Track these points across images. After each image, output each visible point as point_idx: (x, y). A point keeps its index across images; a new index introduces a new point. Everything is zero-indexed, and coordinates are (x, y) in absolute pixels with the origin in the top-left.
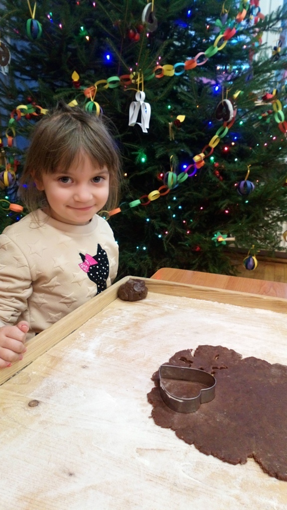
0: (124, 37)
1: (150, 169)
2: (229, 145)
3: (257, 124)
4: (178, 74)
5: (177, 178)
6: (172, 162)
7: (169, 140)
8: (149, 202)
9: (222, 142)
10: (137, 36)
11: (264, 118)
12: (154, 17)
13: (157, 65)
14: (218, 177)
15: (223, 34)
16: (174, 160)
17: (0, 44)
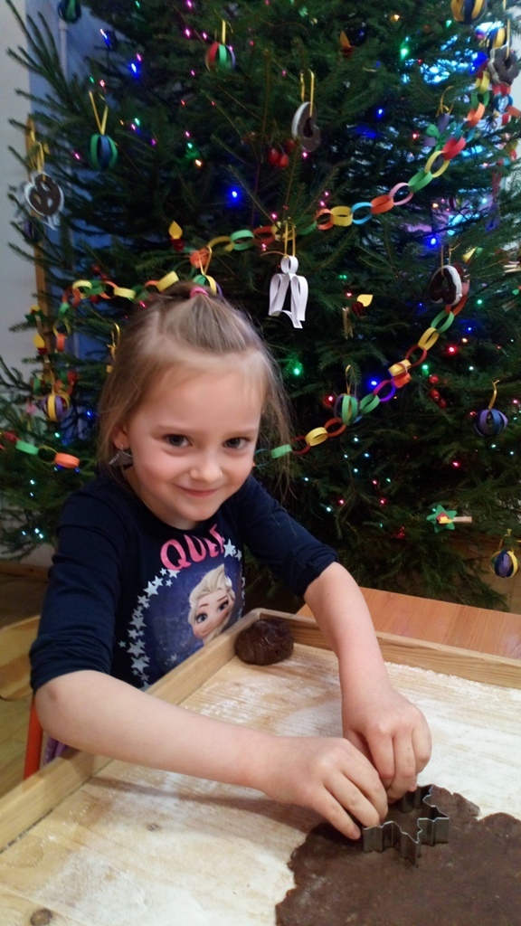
0: (262, 162)
1: (310, 388)
2: (458, 344)
3: (509, 304)
4: (358, 222)
5: (359, 405)
6: (349, 377)
7: (343, 338)
8: (308, 448)
9: (445, 337)
10: (284, 160)
12: (315, 126)
13: (321, 208)
14: (438, 403)
15: (441, 149)
16: (353, 374)
17: (44, 179)
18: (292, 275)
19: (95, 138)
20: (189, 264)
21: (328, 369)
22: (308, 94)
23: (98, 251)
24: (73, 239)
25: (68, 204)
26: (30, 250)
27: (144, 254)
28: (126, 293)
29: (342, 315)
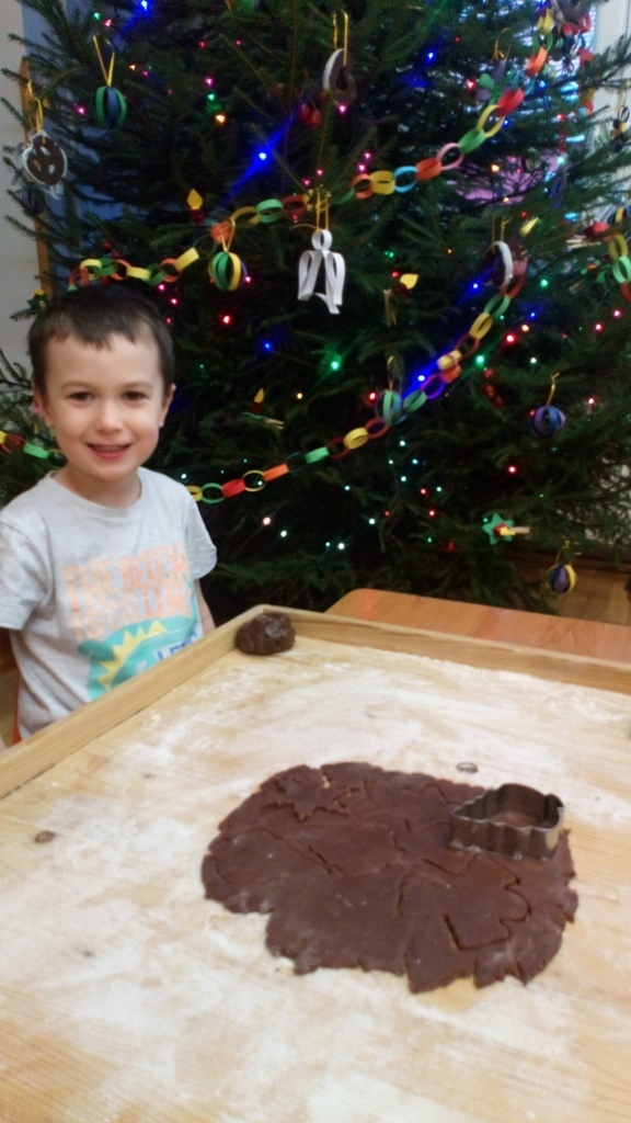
1: (349, 384)
2: (516, 330)
3: (576, 285)
5: (402, 403)
6: (391, 370)
7: (385, 325)
8: (346, 452)
10: (316, 116)
11: (593, 274)
12: (350, 77)
13: (359, 172)
14: (493, 400)
15: (496, 103)
16: (396, 366)
17: (44, 141)
18: (326, 252)
19: (101, 91)
20: (211, 240)
21: (369, 361)
22: (341, 36)
23: (108, 224)
24: (80, 209)
25: (72, 168)
26: (30, 224)
27: (160, 227)
28: (141, 273)
29: (383, 298)
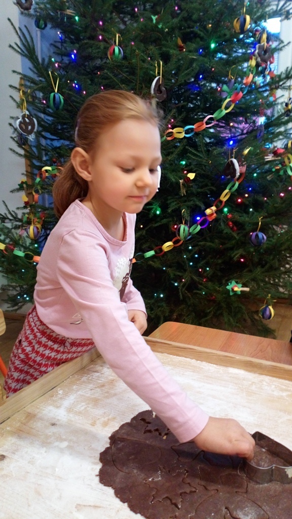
1: (164, 221)
2: (243, 197)
3: (270, 176)
5: (189, 230)
6: (184, 215)
7: (181, 195)
8: (163, 253)
9: (236, 194)
11: (278, 171)
12: (163, 88)
13: (168, 128)
14: (232, 229)
15: (230, 97)
17: (26, 116)
19: (52, 95)
21: (173, 211)
22: (159, 71)
25: (39, 126)
29: (180, 184)
